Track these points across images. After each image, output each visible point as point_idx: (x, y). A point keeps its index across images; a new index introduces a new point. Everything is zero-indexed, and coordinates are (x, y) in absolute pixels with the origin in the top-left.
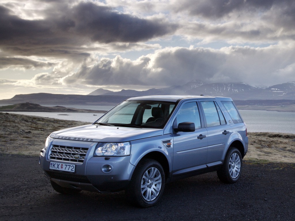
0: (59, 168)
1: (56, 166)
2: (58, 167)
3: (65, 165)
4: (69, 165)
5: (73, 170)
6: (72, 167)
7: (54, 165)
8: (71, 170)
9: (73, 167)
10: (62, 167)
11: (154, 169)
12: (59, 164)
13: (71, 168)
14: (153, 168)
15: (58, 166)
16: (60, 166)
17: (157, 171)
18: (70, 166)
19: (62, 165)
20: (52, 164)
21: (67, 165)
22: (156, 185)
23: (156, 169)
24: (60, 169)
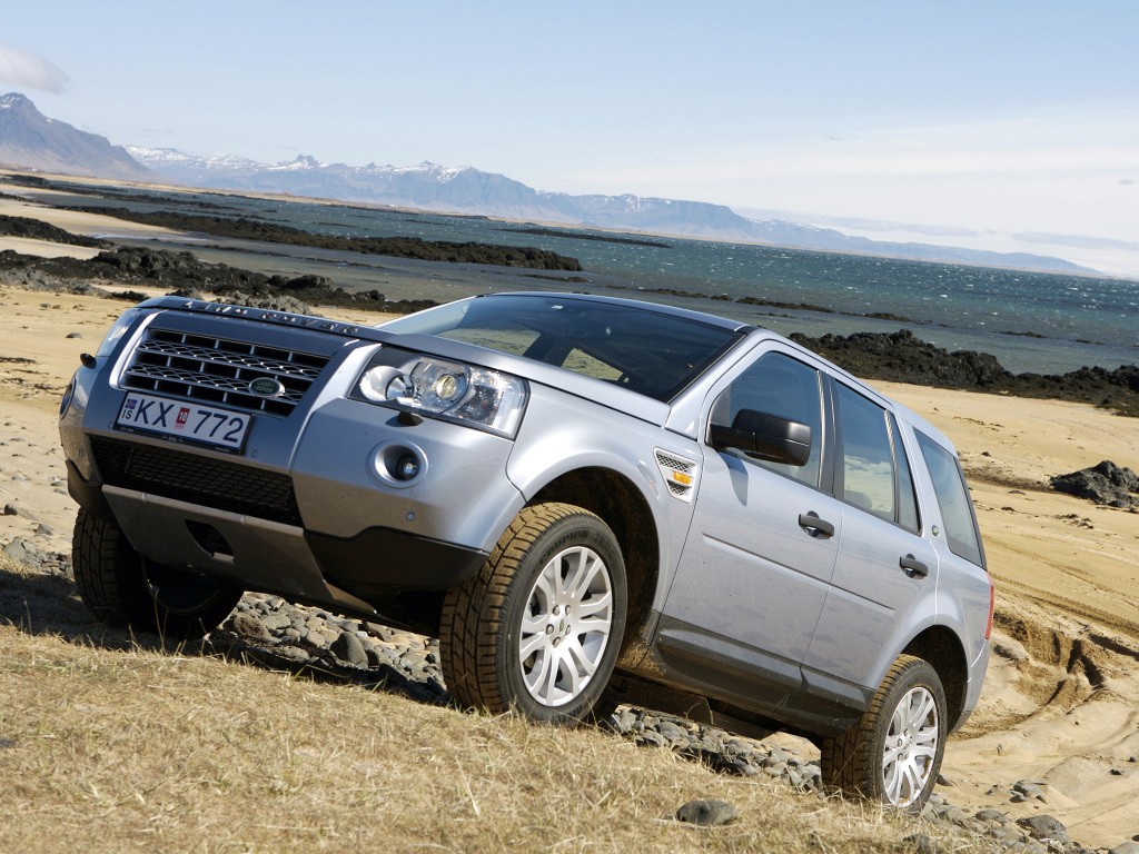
0: (164, 425)
1: (153, 413)
2: (162, 417)
3: (200, 412)
4: (216, 415)
5: (235, 440)
6: (230, 424)
7: (142, 410)
8: (226, 438)
9: (237, 425)
10: (180, 421)
11: (590, 560)
12: (172, 406)
13: (225, 428)
14: (585, 552)
15: (163, 412)
16: (171, 417)
17: (600, 572)
18: (225, 418)
19: (183, 410)
20: (135, 402)
21: (209, 414)
22: (582, 638)
23: (598, 563)
24: (171, 427)
